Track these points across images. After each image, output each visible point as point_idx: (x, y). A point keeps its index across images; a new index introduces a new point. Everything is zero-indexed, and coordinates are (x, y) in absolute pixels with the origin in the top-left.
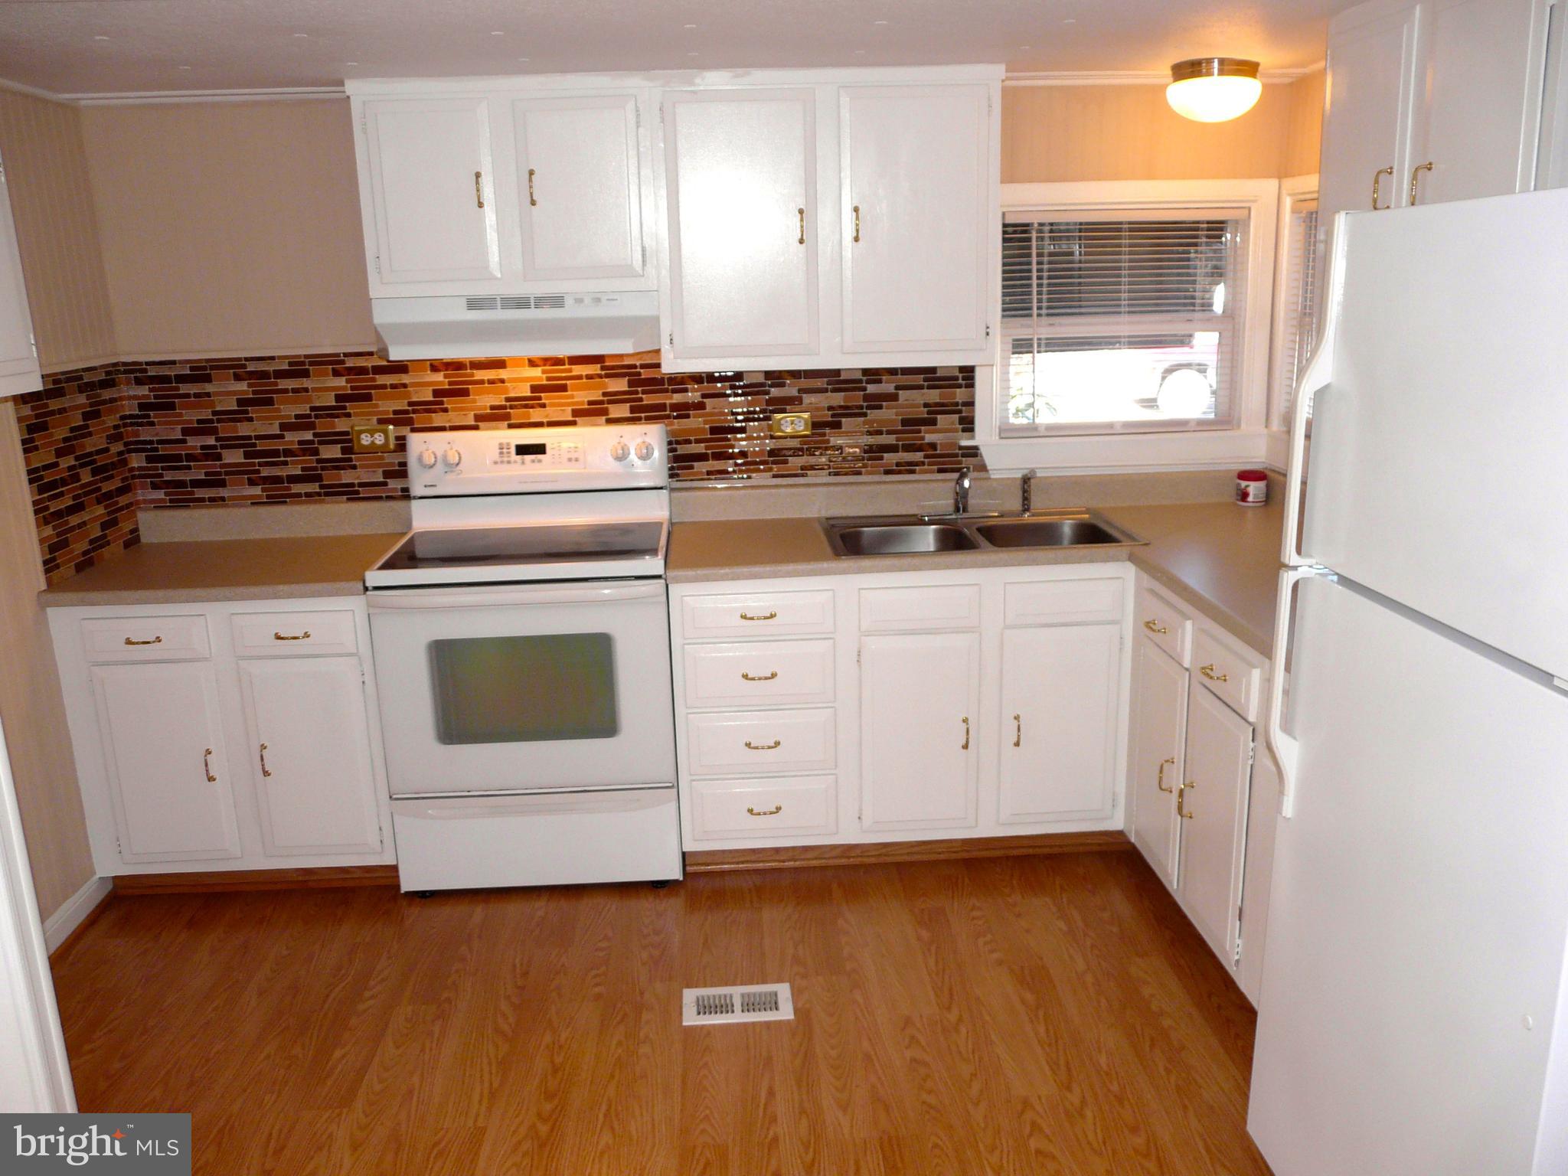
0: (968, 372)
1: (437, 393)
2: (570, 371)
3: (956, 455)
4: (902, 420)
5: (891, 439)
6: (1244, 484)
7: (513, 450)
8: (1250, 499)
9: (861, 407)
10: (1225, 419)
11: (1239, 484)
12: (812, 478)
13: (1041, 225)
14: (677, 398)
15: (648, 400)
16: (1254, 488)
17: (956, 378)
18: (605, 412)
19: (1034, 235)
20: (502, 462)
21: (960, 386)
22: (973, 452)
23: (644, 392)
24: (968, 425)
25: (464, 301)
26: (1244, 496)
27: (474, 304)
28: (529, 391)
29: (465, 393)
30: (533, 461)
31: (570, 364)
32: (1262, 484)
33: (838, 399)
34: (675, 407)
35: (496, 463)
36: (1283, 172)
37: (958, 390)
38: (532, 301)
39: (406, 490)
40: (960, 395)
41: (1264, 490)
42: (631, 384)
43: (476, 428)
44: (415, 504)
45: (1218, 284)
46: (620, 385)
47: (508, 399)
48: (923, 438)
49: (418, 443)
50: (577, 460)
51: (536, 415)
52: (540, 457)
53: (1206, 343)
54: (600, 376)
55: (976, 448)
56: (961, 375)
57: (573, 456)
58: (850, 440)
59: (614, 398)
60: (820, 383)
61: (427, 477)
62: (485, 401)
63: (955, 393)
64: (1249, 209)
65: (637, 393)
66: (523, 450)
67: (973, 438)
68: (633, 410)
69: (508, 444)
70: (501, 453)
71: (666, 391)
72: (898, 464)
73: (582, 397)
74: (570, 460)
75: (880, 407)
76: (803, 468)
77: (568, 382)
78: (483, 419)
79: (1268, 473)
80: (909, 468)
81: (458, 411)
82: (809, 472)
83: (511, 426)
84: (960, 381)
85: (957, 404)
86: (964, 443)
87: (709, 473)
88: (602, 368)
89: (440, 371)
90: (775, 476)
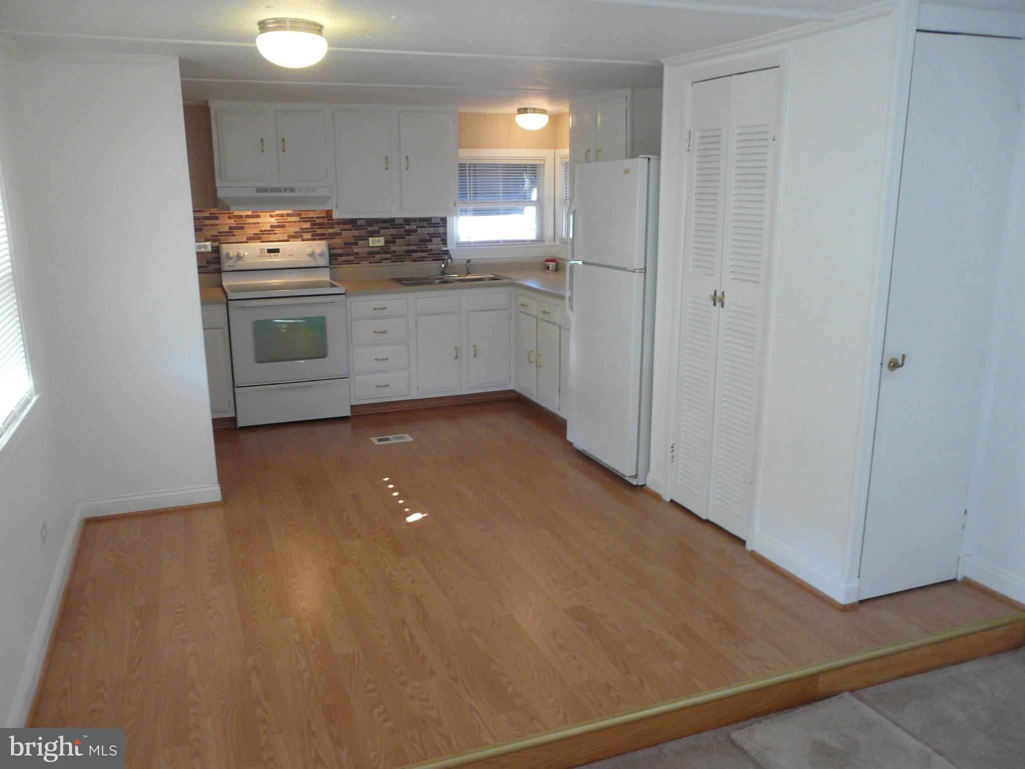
0: (444, 220)
1: (230, 228)
2: (287, 219)
3: (440, 254)
4: (419, 240)
5: (414, 248)
6: (548, 263)
7: (266, 251)
8: (550, 269)
9: (403, 235)
10: (540, 239)
11: (546, 264)
12: (385, 263)
13: (470, 164)
14: (331, 231)
15: (319, 231)
16: (552, 265)
17: (439, 224)
18: (302, 236)
19: (467, 168)
20: (261, 256)
21: (441, 227)
22: (447, 252)
23: (317, 228)
24: (444, 242)
25: (255, 189)
26: (548, 268)
27: (259, 190)
28: (270, 227)
29: (243, 228)
30: (274, 256)
31: (287, 216)
32: (554, 263)
33: (394, 231)
34: (330, 234)
35: (259, 256)
36: (555, 147)
37: (440, 228)
38: (282, 190)
39: (220, 269)
40: (441, 230)
41: (555, 266)
42: (312, 225)
43: (247, 242)
44: (223, 274)
45: (535, 187)
46: (307, 225)
47: (261, 231)
48: (427, 247)
49: (226, 249)
50: (292, 255)
51: (273, 237)
52: (277, 254)
53: (531, 211)
54: (299, 222)
55: (447, 251)
56: (441, 222)
57: (291, 253)
58: (399, 247)
59: (305, 231)
60: (388, 225)
61: (230, 263)
62: (251, 232)
63: (439, 230)
64: (544, 160)
65: (314, 228)
66: (270, 251)
67: (446, 247)
68: (313, 235)
69: (264, 249)
70: (261, 252)
71: (326, 228)
72: (418, 258)
73: (292, 230)
74: (290, 255)
75: (410, 235)
76: (381, 259)
77: (286, 224)
78: (250, 239)
79: (557, 260)
80: (422, 259)
81: (240, 235)
82: (383, 261)
83: (262, 242)
84: (441, 225)
85: (440, 234)
86: (444, 249)
87: (344, 261)
88: (300, 218)
89: (232, 219)
90: (370, 263)
